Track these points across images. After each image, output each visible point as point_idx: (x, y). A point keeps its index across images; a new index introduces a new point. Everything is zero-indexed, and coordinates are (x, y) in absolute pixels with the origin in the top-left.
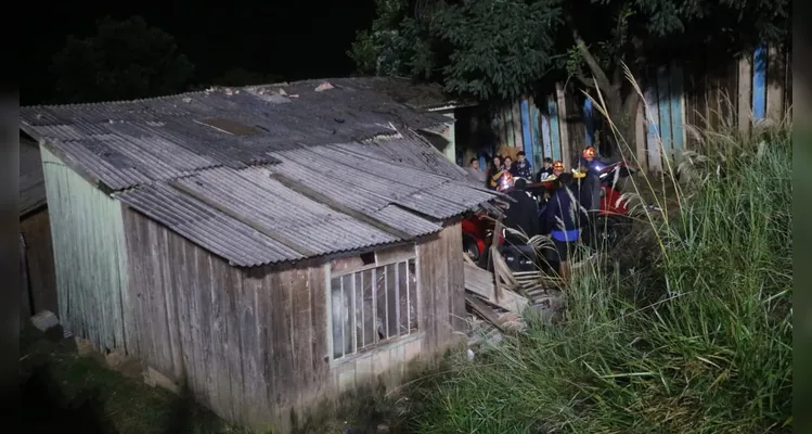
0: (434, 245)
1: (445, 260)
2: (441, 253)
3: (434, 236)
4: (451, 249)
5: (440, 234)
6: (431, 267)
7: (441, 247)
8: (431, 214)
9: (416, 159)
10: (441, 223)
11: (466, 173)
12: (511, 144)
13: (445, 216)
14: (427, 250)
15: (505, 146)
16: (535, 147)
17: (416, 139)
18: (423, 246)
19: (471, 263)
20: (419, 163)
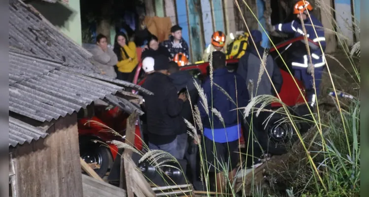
0: (39, 156)
1: (55, 177)
2: (49, 167)
3: (37, 145)
4: (63, 162)
5: (47, 142)
6: (35, 188)
7: (49, 160)
8: (31, 116)
9: (20, 37)
10: (46, 127)
11: (90, 55)
12: (160, 12)
13: (51, 117)
14: (27, 165)
15: (152, 15)
16: (191, 17)
17: (21, 9)
18: (23, 159)
19: (96, 177)
20: (24, 42)
